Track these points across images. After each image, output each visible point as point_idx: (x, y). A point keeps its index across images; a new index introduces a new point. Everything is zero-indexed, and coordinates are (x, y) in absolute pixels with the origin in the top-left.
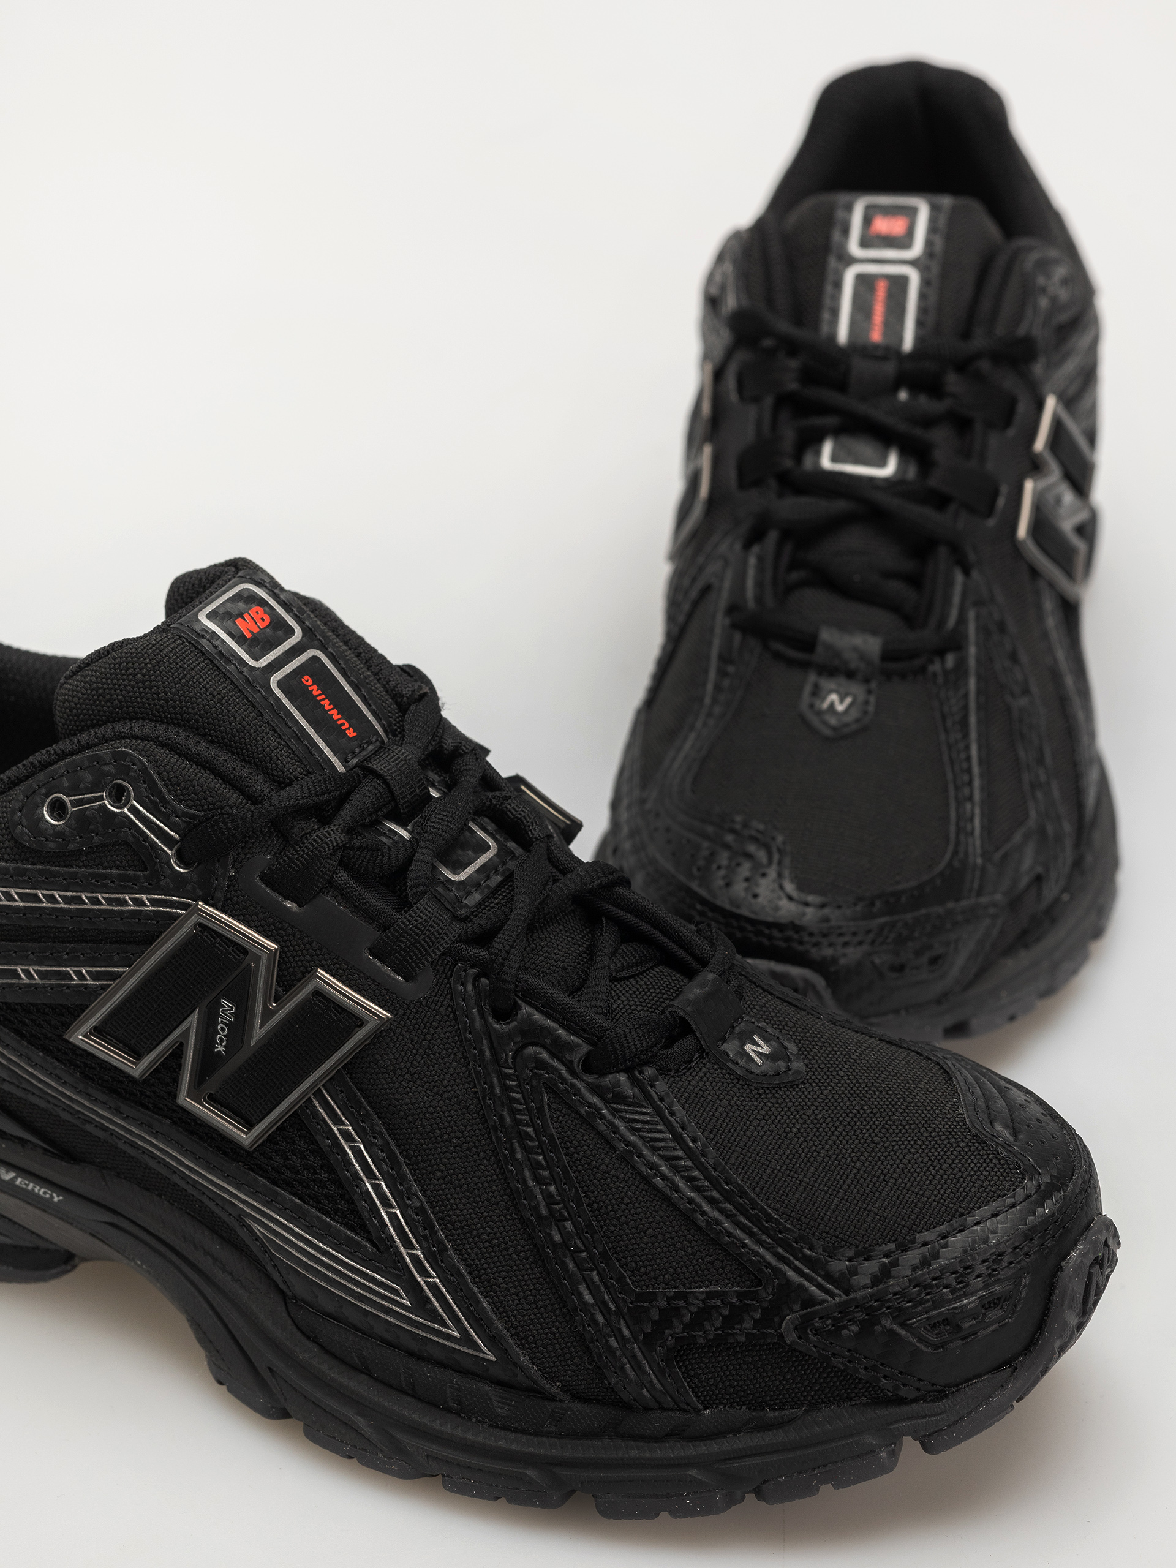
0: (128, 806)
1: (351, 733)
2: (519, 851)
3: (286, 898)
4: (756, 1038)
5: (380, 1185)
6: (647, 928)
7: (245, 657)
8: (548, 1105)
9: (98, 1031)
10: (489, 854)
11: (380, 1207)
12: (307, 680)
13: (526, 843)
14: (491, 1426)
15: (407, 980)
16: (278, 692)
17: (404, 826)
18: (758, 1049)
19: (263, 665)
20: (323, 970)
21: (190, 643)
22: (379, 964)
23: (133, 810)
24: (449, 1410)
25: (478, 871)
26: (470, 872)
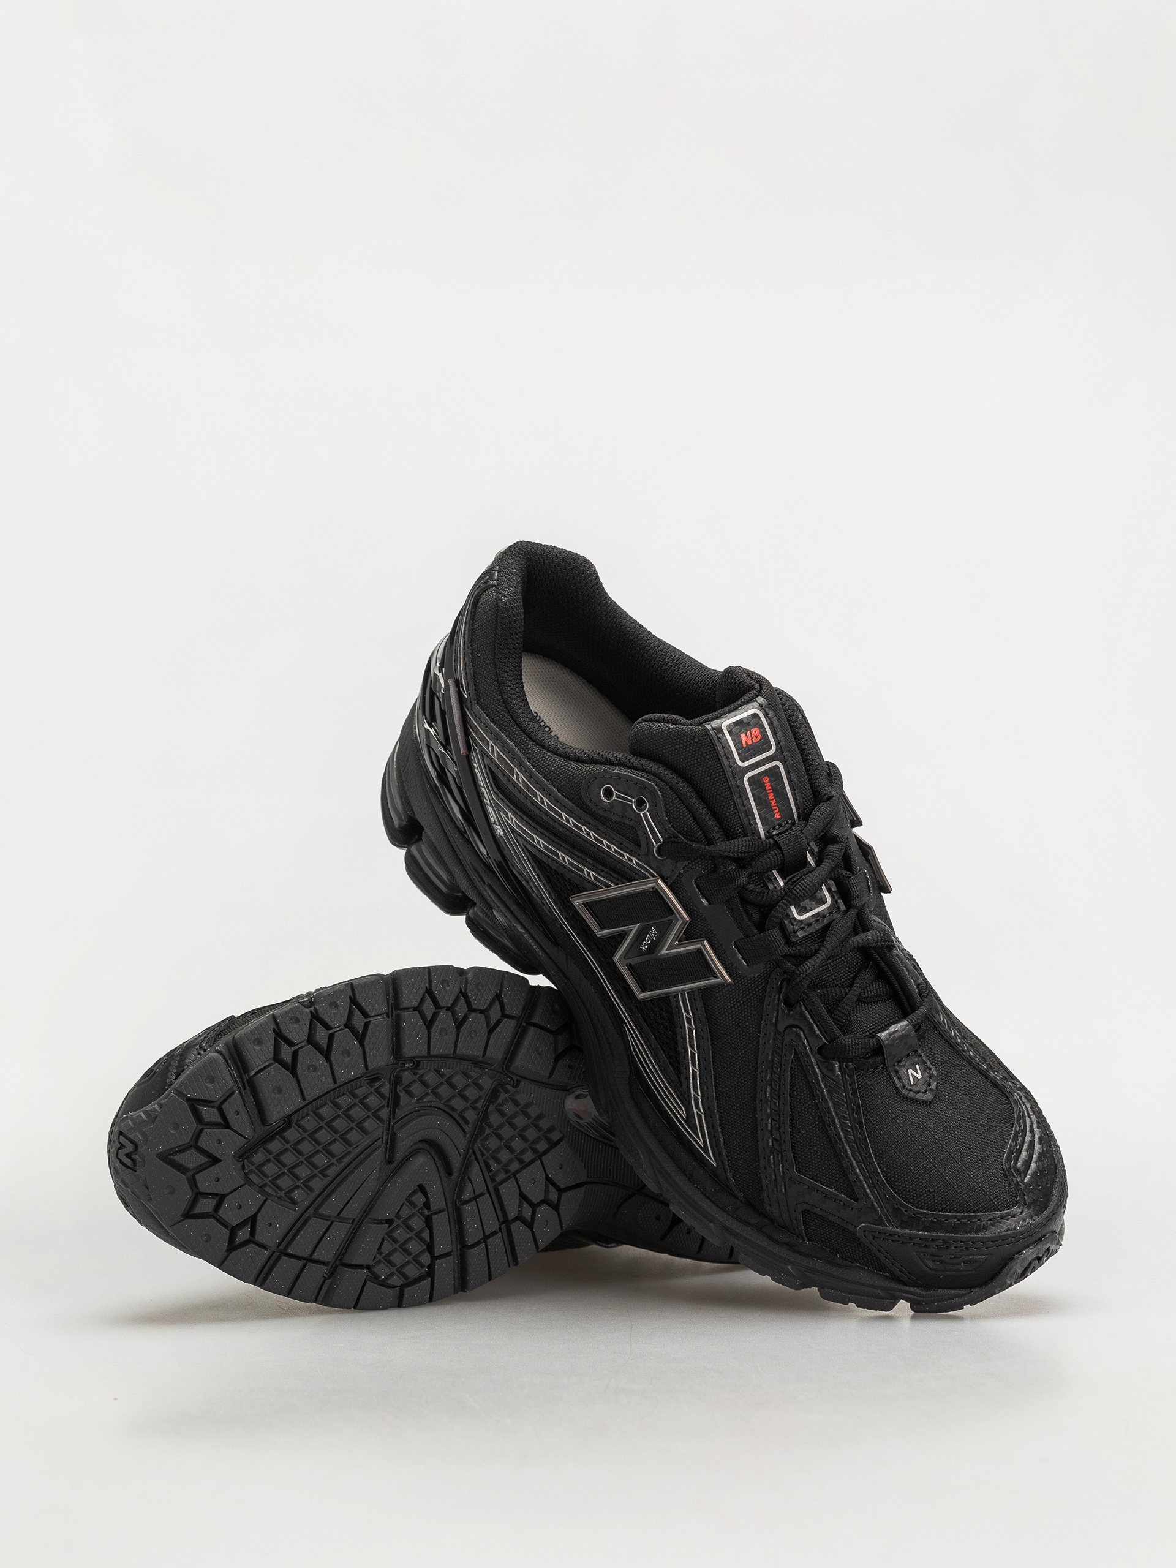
0: (643, 812)
1: (777, 816)
2: (843, 907)
3: (704, 897)
4: (917, 1066)
5: (696, 1072)
6: (892, 977)
7: (737, 758)
8: (792, 1060)
9: (588, 905)
10: (825, 907)
11: (690, 1065)
12: (766, 780)
13: (849, 906)
14: (702, 1193)
15: (748, 965)
16: (746, 784)
17: (783, 878)
18: (915, 1074)
19: (745, 766)
20: (709, 942)
21: (711, 740)
22: (737, 951)
23: (645, 815)
24: (686, 1175)
25: (813, 916)
26: (808, 916)
